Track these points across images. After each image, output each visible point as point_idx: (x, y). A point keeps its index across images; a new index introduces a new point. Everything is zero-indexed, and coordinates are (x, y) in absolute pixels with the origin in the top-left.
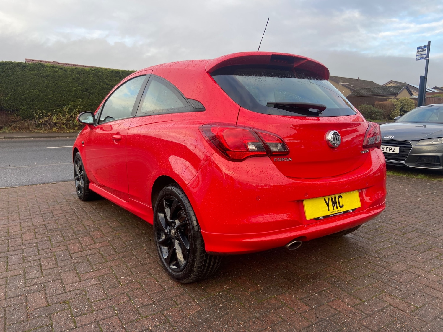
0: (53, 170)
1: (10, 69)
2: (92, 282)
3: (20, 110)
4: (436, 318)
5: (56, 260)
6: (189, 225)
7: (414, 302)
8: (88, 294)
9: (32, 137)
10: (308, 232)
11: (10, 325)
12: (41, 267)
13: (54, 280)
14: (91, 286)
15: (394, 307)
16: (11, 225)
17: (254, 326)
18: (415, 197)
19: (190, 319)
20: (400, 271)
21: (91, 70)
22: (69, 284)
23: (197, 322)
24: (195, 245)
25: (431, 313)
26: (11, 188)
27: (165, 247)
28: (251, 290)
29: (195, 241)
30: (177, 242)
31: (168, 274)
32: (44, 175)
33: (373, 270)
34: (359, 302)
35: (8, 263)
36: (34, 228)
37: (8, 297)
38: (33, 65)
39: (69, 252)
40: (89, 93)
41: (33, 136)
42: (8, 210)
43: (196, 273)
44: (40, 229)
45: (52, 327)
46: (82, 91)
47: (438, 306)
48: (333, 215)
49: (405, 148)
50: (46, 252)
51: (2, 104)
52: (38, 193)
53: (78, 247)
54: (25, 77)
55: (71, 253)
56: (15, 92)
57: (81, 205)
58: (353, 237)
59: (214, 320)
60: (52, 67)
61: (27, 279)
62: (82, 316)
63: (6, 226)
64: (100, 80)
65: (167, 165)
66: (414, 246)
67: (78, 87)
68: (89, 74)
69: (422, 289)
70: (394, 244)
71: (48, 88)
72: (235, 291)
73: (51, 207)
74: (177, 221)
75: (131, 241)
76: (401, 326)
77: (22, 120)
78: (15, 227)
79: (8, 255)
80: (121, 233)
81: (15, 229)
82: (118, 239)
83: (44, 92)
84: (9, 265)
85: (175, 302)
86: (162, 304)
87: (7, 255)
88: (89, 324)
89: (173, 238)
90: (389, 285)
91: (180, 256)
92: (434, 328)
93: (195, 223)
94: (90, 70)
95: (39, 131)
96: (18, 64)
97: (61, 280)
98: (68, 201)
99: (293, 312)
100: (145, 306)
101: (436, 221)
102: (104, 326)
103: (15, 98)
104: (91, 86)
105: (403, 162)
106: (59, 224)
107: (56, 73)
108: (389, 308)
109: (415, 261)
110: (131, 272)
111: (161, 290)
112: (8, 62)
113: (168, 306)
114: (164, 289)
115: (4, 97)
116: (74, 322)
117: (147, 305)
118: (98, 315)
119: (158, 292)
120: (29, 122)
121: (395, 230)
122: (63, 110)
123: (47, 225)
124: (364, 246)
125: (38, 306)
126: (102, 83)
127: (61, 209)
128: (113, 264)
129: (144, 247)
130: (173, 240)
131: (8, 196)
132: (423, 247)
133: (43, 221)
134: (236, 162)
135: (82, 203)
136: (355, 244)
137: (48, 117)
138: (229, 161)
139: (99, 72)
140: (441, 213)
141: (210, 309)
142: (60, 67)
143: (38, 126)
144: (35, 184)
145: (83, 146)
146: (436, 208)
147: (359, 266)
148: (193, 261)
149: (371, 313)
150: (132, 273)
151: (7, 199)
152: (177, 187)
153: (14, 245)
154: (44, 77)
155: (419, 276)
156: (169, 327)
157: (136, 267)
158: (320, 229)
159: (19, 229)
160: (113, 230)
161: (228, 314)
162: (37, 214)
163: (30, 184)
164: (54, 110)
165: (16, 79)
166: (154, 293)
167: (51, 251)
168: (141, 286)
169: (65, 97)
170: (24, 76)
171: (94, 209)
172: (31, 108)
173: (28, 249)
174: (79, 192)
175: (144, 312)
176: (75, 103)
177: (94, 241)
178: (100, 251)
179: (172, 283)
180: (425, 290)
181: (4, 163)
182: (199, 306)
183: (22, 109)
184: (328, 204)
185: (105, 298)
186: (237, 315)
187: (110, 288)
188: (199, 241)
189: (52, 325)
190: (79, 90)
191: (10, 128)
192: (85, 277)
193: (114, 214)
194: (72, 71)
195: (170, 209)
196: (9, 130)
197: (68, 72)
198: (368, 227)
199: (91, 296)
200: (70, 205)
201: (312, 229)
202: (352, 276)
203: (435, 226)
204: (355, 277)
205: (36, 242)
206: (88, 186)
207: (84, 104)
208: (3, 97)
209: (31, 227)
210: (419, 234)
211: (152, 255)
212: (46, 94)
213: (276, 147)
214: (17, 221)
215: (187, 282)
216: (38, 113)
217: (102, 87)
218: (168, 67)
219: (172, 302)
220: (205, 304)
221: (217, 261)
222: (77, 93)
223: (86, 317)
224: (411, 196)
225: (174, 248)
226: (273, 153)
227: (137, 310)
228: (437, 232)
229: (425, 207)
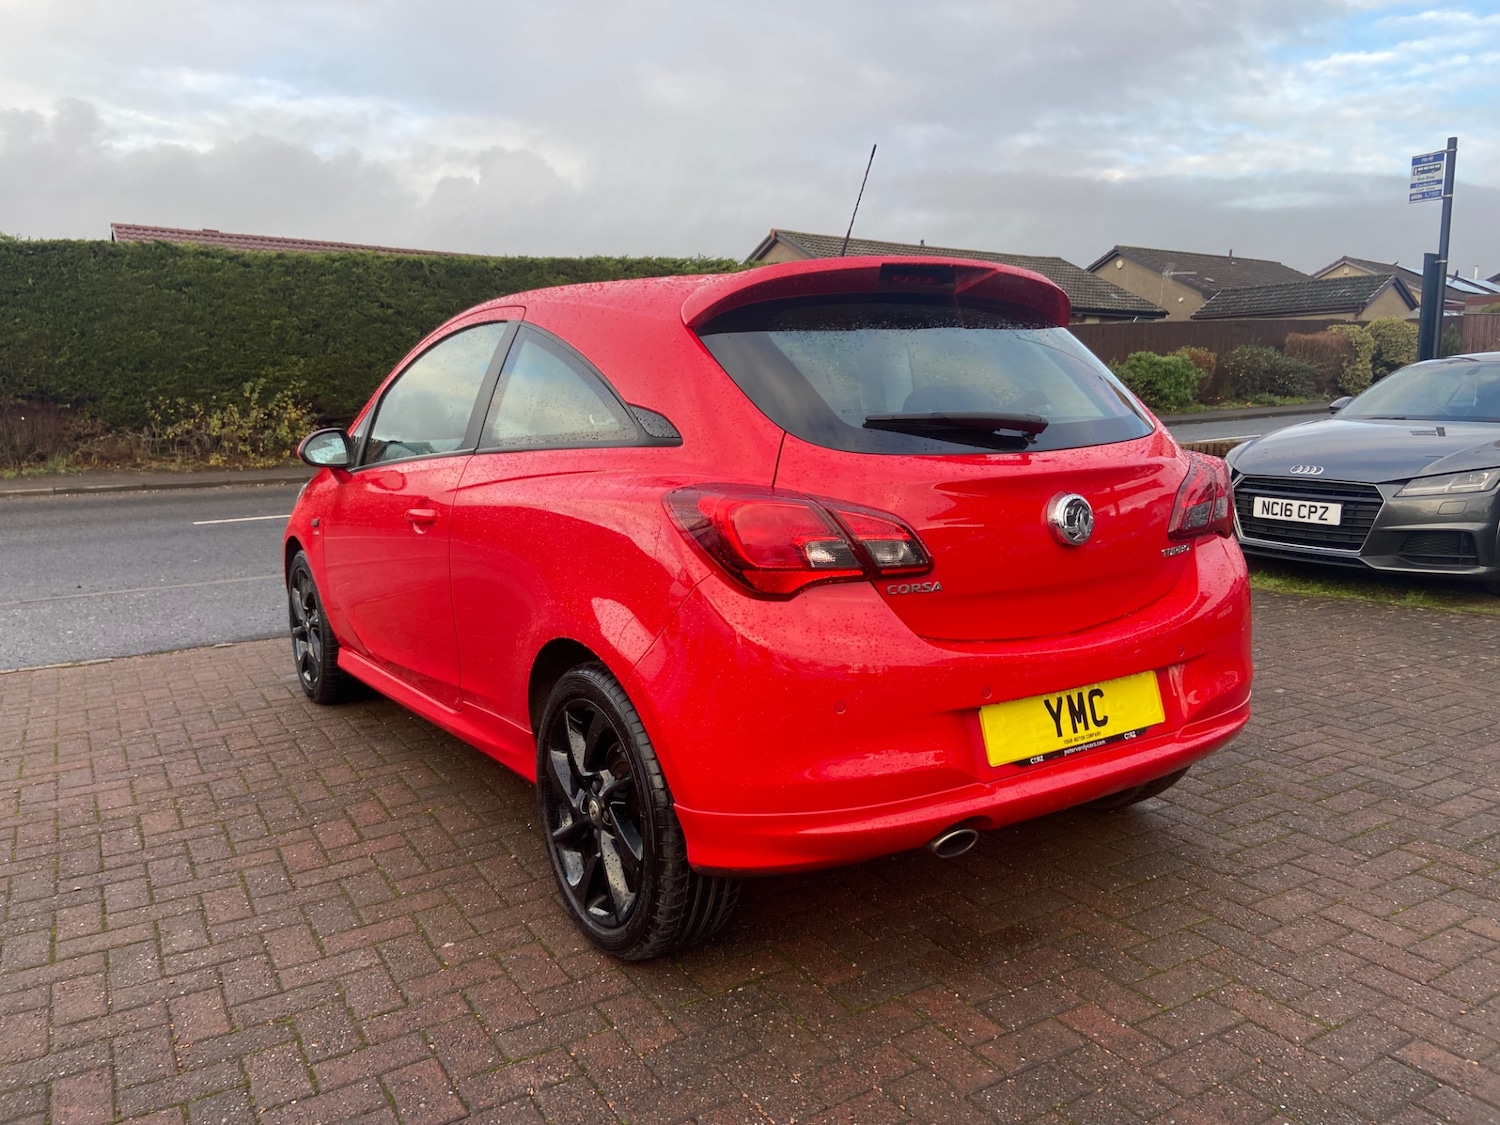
0: (219, 600)
1: (66, 265)
2: (360, 960)
3: (101, 398)
4: (1381, 1057)
5: (247, 895)
6: (641, 787)
7: (1321, 1010)
8: (348, 996)
9: (144, 487)
10: (995, 803)
11: (129, 1087)
12: (205, 919)
13: (246, 957)
14: (356, 971)
15: (1257, 1026)
16: (103, 786)
17: (834, 1083)
18: (1382, 673)
19: (646, 1065)
20: (1294, 915)
21: (328, 261)
22: (290, 967)
23: (668, 1072)
24: (660, 849)
25: (1369, 1043)
26: (90, 664)
27: (574, 853)
28: (831, 980)
29: (659, 835)
30: (606, 838)
31: (584, 934)
32: (191, 620)
33: (1211, 914)
34: (1153, 1012)
35: (104, 905)
36: (175, 795)
37: (115, 1010)
38: (140, 249)
39: (285, 868)
40: (323, 335)
41: (147, 484)
42: (89, 739)
43: (663, 930)
44: (192, 798)
45: (248, 1092)
46: (301, 330)
47: (1393, 1024)
48: (1073, 750)
49: (1361, 507)
50: (215, 872)
51: (44, 380)
52: (178, 680)
53: (313, 854)
54: (115, 291)
55: (291, 872)
56: (83, 341)
57: (312, 716)
58: (1163, 808)
59: (717, 1068)
60: (202, 253)
61: (167, 955)
62: (333, 1060)
63: (89, 789)
64: (360, 293)
65: (571, 608)
66: (1350, 837)
67: (288, 319)
68: (322, 275)
69: (1354, 972)
70: (1288, 831)
71: (191, 323)
72: (782, 982)
73: (220, 726)
74: (605, 774)
75: (470, 831)
76: (1269, 1083)
77: (108, 431)
78: (114, 792)
79: (103, 883)
80: (441, 807)
81: (115, 801)
82: (432, 825)
83: (179, 338)
84: (108, 911)
85: (604, 1016)
86: (564, 1022)
87: (100, 883)
88: (355, 1082)
89: (595, 827)
90: (1252, 960)
91: (616, 878)
92: (1371, 1087)
93: (657, 781)
94: (327, 259)
95: (164, 467)
96: (91, 248)
97: (267, 953)
98: (271, 707)
99: (951, 1042)
100: (516, 1028)
101: (1438, 752)
102: (399, 1088)
103: (84, 361)
104: (331, 313)
105: (1355, 553)
106: (249, 781)
107: (215, 274)
108: (1243, 1029)
109: (1346, 884)
110: (473, 928)
111: (563, 980)
112: (59, 242)
113: (582, 1028)
114: (571, 977)
115: (49, 358)
116: (312, 1076)
117: (522, 1027)
118: (381, 1057)
119: (554, 988)
120: (130, 436)
121: (1300, 784)
122: (242, 395)
123: (214, 785)
124: (1193, 838)
125: (206, 1033)
126: (365, 302)
127: (253, 731)
128: (418, 903)
129: (512, 849)
130: (596, 831)
131: (83, 693)
132: (1380, 841)
133: (199, 771)
134: (772, 603)
135: (317, 711)
136: (1164, 831)
137: (192, 421)
138: (753, 601)
139: (357, 264)
140: (1458, 726)
141: (707, 1036)
142: (228, 252)
143: (163, 450)
144: (166, 648)
145: (317, 533)
146: (1445, 711)
147: (1169, 902)
148: (655, 895)
149: (1185, 1045)
150: (476, 932)
151: (82, 702)
152: (604, 674)
153: (118, 852)
154: (178, 288)
155: (1351, 931)
156: (586, 1090)
157: (486, 912)
158: (1033, 793)
159: (129, 800)
160: (416, 799)
161: (756, 1050)
162: (181, 751)
163: (148, 650)
164: (211, 394)
165: (85, 298)
166: (542, 991)
167: (231, 868)
168: (505, 970)
169: (248, 352)
170: (112, 288)
171: (354, 730)
172: (139, 392)
173: (161, 862)
174: (307, 676)
175: (513, 1046)
176: (279, 371)
177: (358, 834)
178: (378, 865)
179: (596, 960)
180: (1363, 976)
181: (61, 581)
182: (675, 1026)
183: (109, 394)
184: (1057, 717)
185: (400, 1008)
186: (785, 1054)
187: (414, 978)
188: (669, 837)
189: (249, 1087)
190: (293, 327)
191: (71, 456)
192: (334, 945)
193: (416, 745)
194: (268, 263)
195: (585, 739)
196: (67, 466)
197: (254, 269)
198: (1215, 775)
199: (357, 1002)
200: (278, 718)
201: (1007, 795)
202: (1142, 934)
203: (1431, 771)
204: (1150, 937)
205: (185, 840)
206: (335, 657)
207: (310, 374)
208: (45, 357)
209: (165, 792)
210: (1373, 796)
211: (534, 877)
212: (184, 343)
213: (894, 551)
214: (120, 775)
215: (639, 955)
216: (159, 407)
217: (365, 316)
218: (572, 302)
219: (594, 1017)
220: (693, 1020)
221: (726, 893)
222: (284, 339)
223: (344, 1062)
224: (1371, 668)
225: (598, 855)
226: (883, 572)
227: (493, 1042)
228: (1432, 790)
229: (1410, 704)
